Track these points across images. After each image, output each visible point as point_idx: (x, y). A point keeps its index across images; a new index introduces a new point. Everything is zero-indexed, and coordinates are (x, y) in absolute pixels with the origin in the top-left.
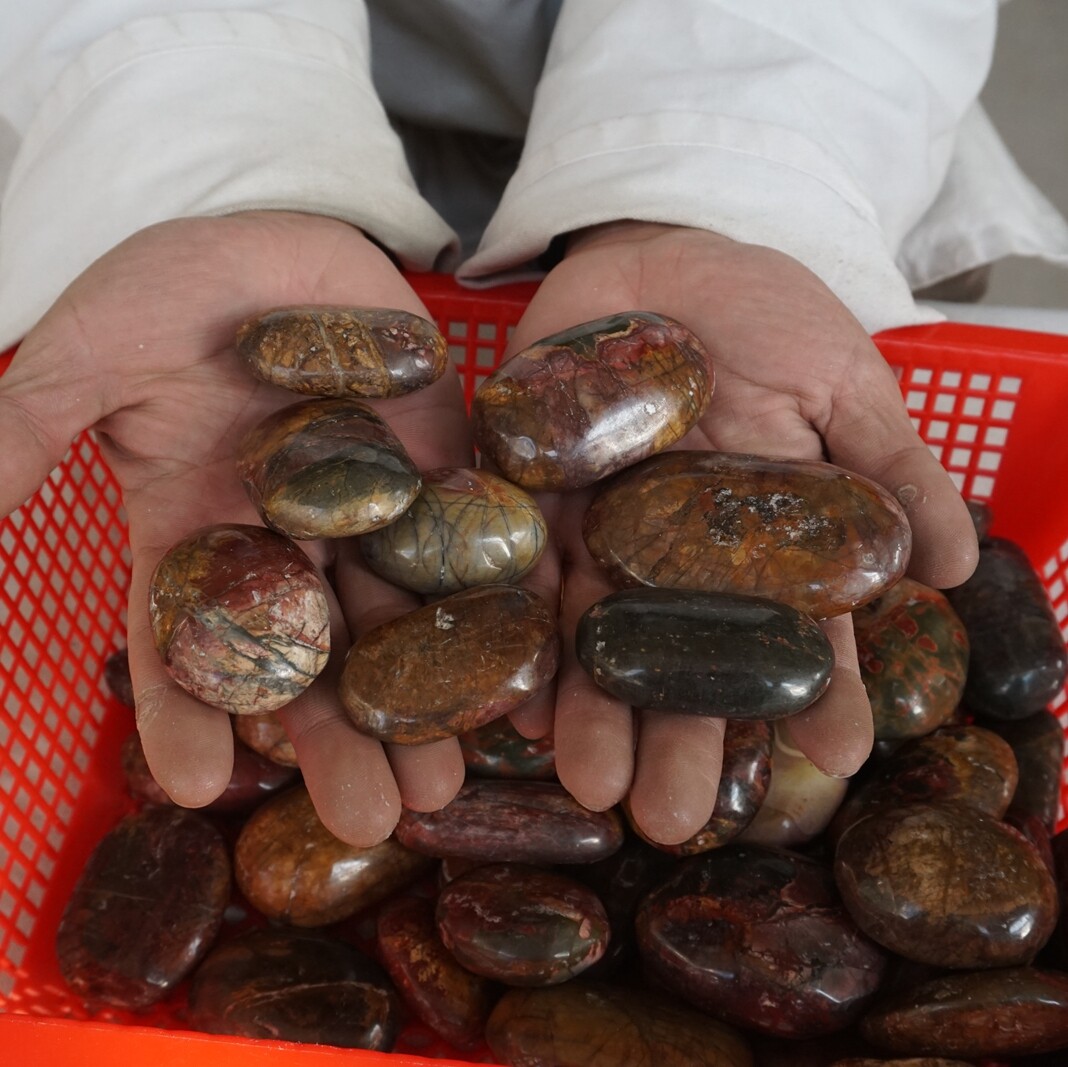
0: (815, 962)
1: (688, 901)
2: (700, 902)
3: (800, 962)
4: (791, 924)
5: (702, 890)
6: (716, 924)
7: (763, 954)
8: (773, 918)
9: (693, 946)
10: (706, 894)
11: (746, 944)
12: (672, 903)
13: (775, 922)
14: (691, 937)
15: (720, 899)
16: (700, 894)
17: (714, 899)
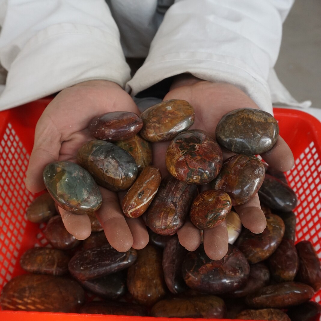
0: (240, 268)
1: (203, 267)
2: (206, 266)
3: (237, 270)
4: (229, 261)
5: (205, 263)
6: (215, 270)
7: (229, 272)
8: (225, 261)
9: (212, 279)
10: (206, 263)
11: (225, 272)
12: (200, 270)
13: (226, 262)
14: (211, 277)
15: (210, 263)
16: (205, 264)
17: (209, 264)
